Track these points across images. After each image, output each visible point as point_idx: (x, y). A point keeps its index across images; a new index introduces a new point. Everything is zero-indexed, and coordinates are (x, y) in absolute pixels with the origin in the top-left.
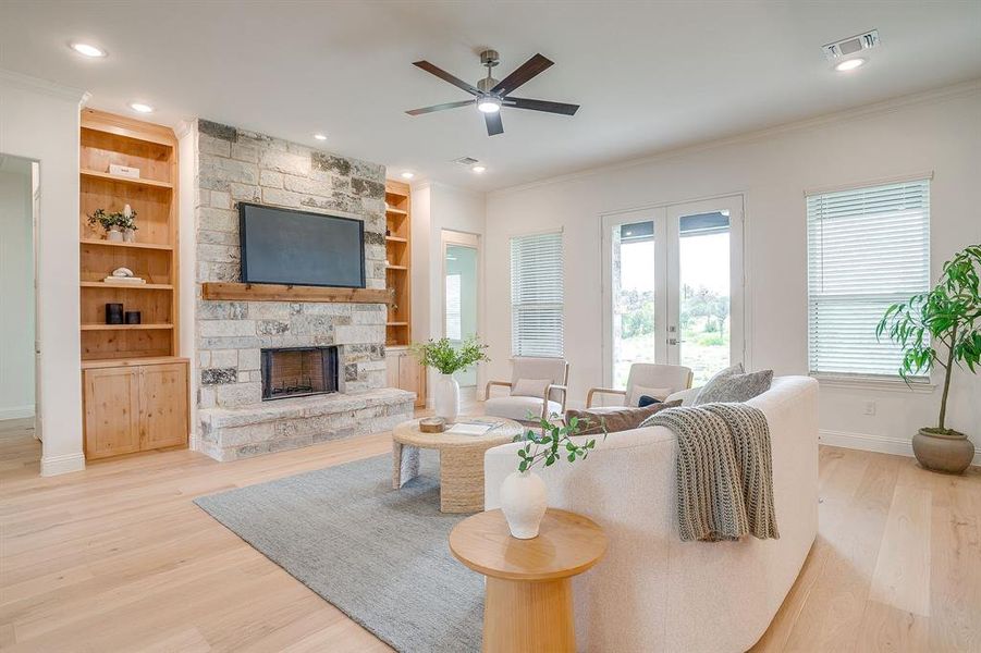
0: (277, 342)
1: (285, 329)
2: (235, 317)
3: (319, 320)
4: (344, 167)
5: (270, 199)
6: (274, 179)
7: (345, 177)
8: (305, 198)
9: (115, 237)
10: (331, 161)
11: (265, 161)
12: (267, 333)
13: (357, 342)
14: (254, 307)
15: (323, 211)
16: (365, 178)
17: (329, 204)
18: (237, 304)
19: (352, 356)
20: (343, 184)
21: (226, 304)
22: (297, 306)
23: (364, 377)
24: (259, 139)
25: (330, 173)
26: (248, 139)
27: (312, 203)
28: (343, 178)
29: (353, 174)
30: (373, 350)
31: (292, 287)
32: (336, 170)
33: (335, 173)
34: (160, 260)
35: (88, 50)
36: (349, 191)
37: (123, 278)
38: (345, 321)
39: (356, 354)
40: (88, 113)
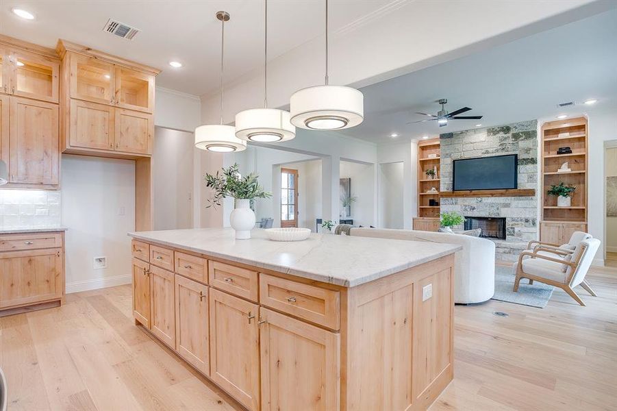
0: (470, 214)
1: (474, 209)
2: (453, 204)
3: (492, 205)
4: (506, 129)
5: (467, 156)
6: (469, 147)
7: (507, 135)
8: (484, 151)
9: (430, 178)
10: (498, 130)
11: (464, 141)
12: (466, 210)
13: (515, 216)
14: (460, 200)
15: (494, 155)
16: (521, 131)
17: (497, 151)
18: (453, 199)
19: (511, 223)
20: (506, 138)
21: (449, 199)
22: (479, 199)
23: (520, 235)
24: (462, 133)
25: (497, 135)
26: (458, 135)
27: (487, 152)
28: (505, 136)
29: (513, 131)
30: (527, 221)
31: (472, 192)
32: (502, 133)
33: (501, 134)
34: (437, 184)
35: (394, 135)
36: (511, 140)
37: (433, 191)
38: (507, 205)
39: (514, 222)
40: (420, 142)
